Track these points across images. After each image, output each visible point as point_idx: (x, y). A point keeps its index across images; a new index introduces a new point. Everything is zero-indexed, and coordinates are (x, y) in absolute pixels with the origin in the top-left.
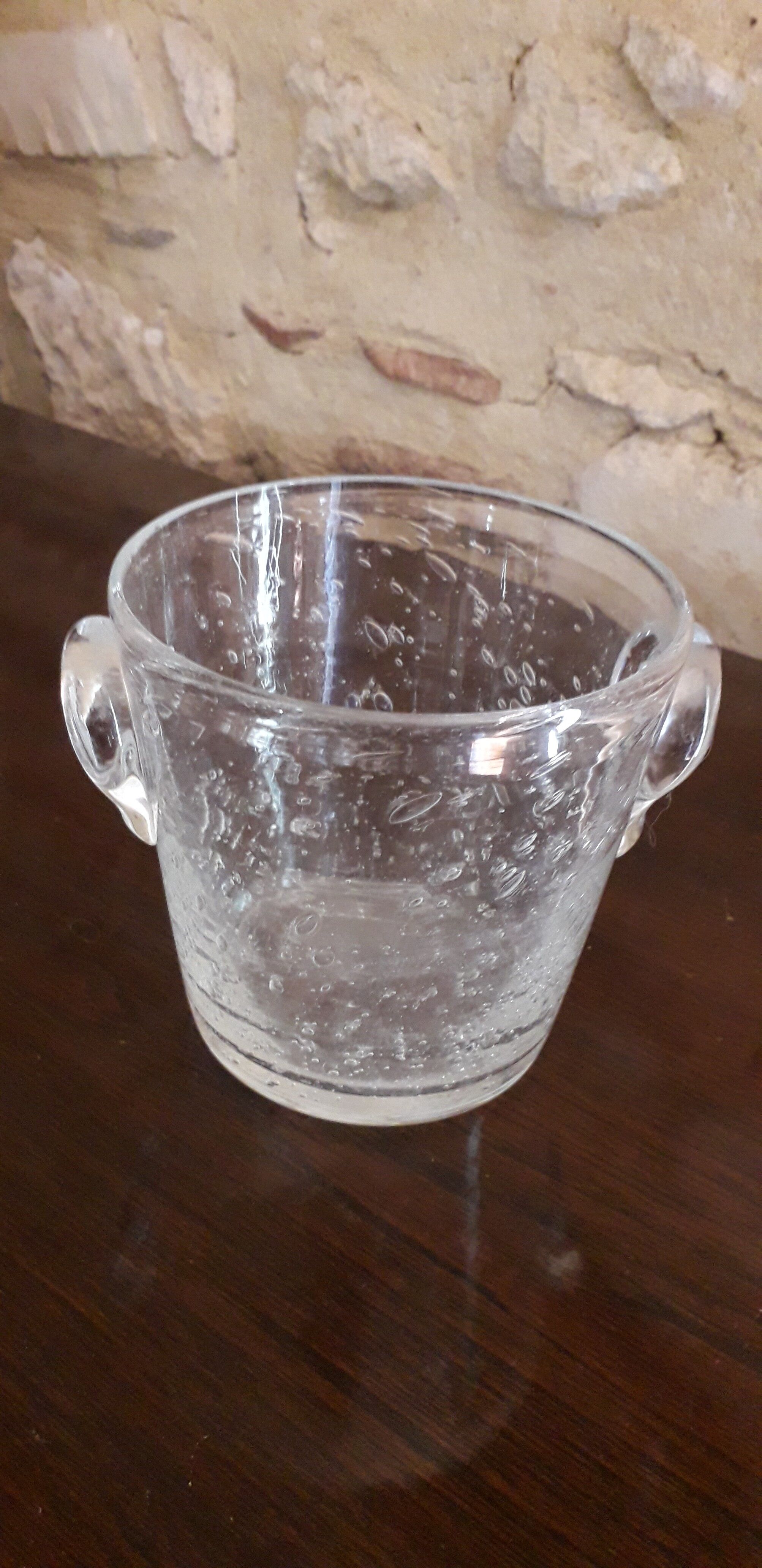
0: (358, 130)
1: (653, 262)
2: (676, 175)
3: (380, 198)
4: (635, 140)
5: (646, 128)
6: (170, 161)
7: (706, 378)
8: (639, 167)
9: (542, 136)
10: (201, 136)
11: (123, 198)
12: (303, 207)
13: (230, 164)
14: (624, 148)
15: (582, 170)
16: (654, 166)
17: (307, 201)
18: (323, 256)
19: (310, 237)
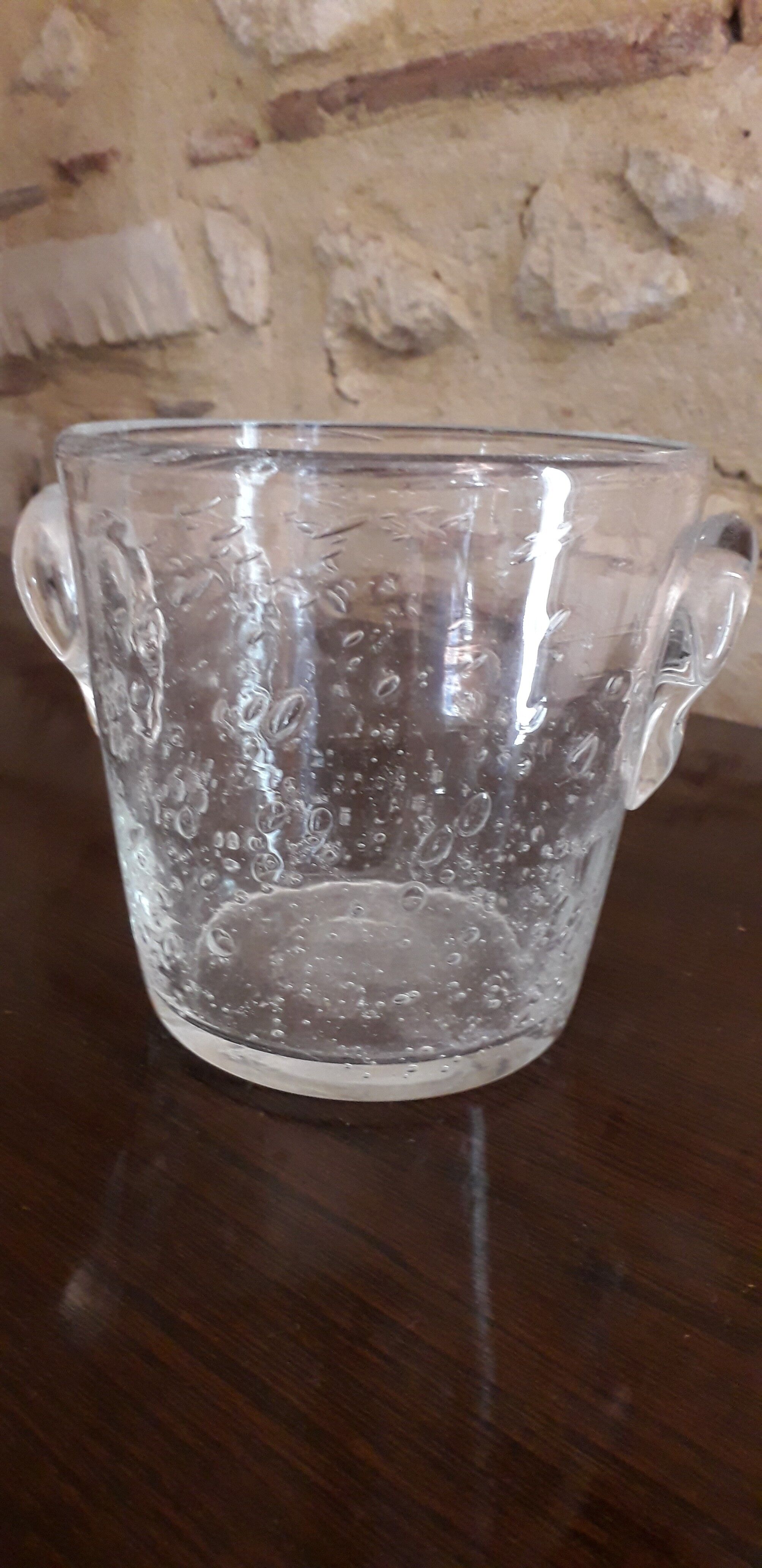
0: (380, 281)
1: (666, 373)
2: (683, 286)
3: (402, 345)
4: (642, 260)
5: (652, 247)
6: (210, 335)
7: (728, 481)
8: (647, 283)
9: (551, 264)
10: (238, 308)
11: (169, 377)
12: (331, 363)
13: (265, 332)
14: (630, 267)
15: (592, 291)
16: (661, 279)
17: (336, 357)
18: (351, 407)
19: (338, 392)
